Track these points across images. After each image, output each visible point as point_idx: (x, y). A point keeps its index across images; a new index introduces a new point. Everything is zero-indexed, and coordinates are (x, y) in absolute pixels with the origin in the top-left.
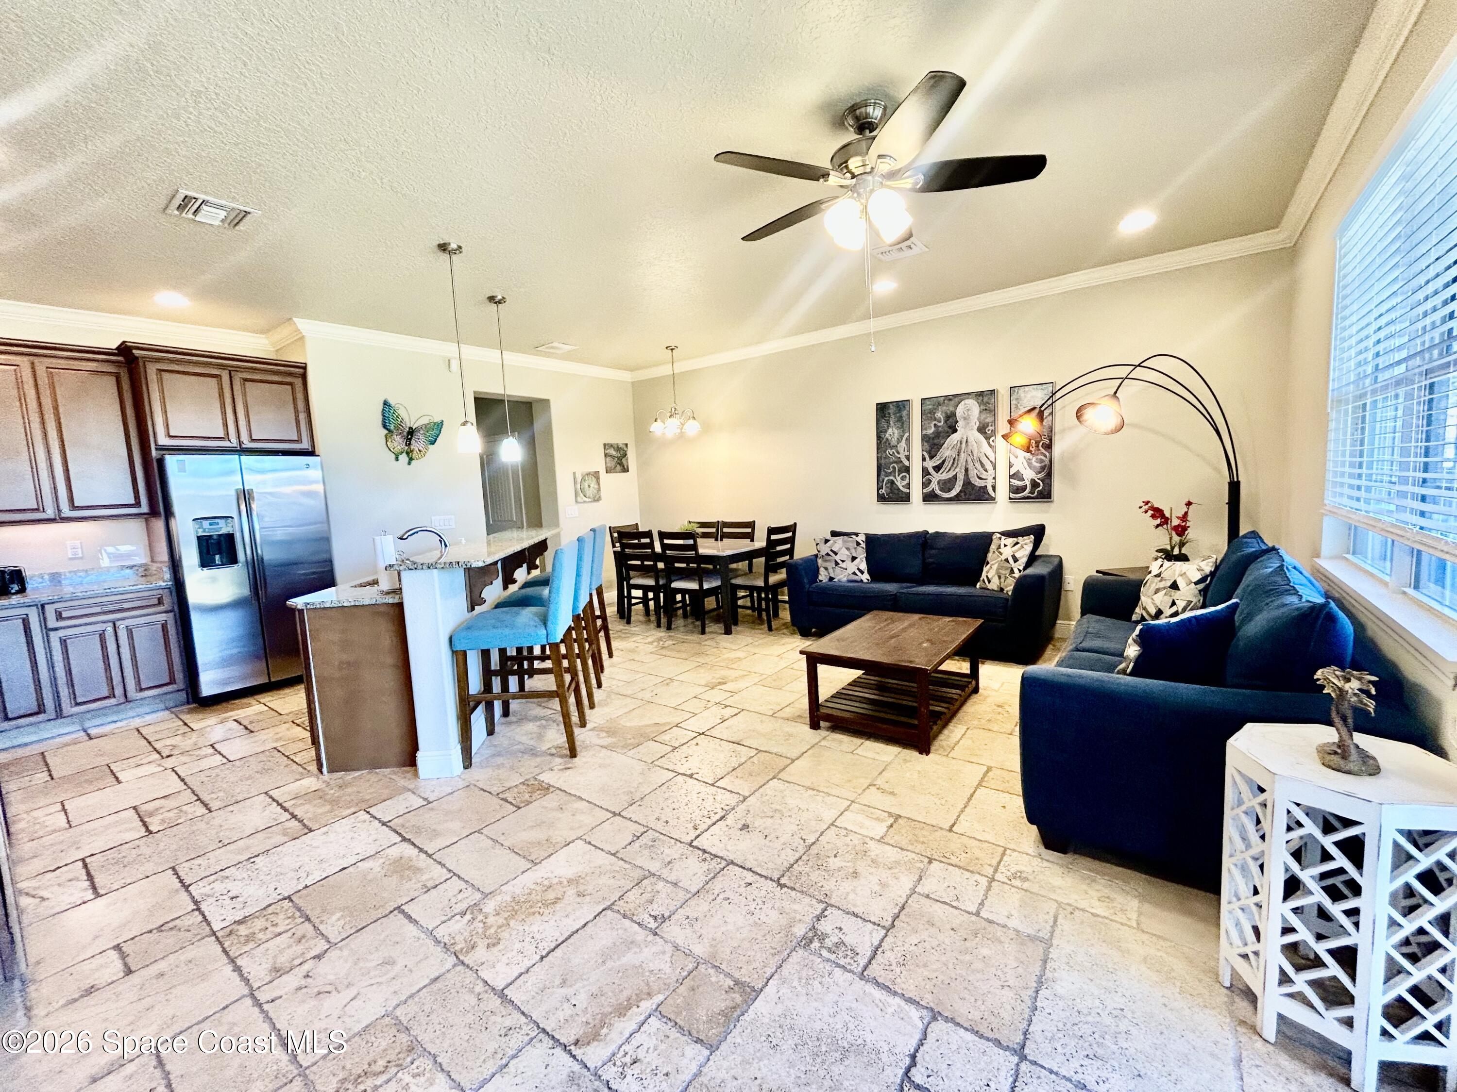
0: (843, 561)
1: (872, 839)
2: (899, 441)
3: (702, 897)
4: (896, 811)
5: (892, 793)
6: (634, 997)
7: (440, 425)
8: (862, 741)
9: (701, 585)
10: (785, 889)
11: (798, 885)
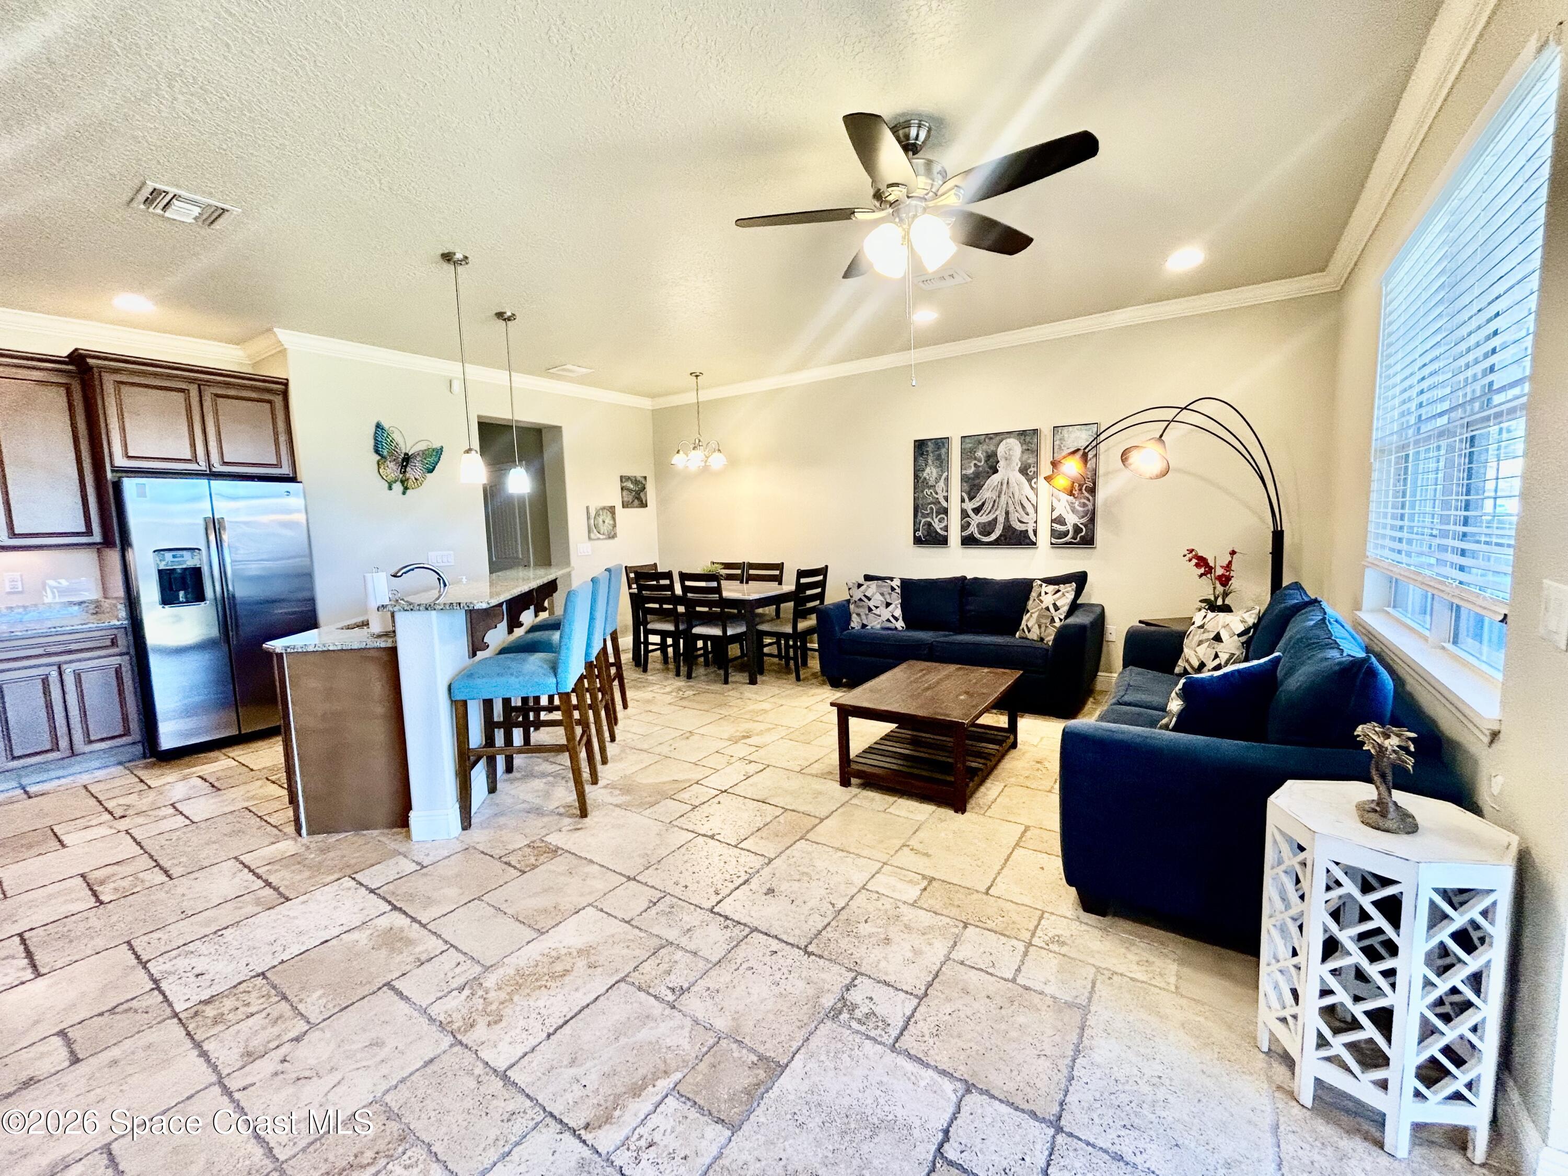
0: (877, 607)
1: (905, 903)
2: (937, 481)
3: (724, 966)
4: (930, 873)
5: (927, 855)
6: (650, 1076)
7: (439, 452)
8: (895, 799)
9: (725, 631)
10: (813, 957)
11: (826, 953)
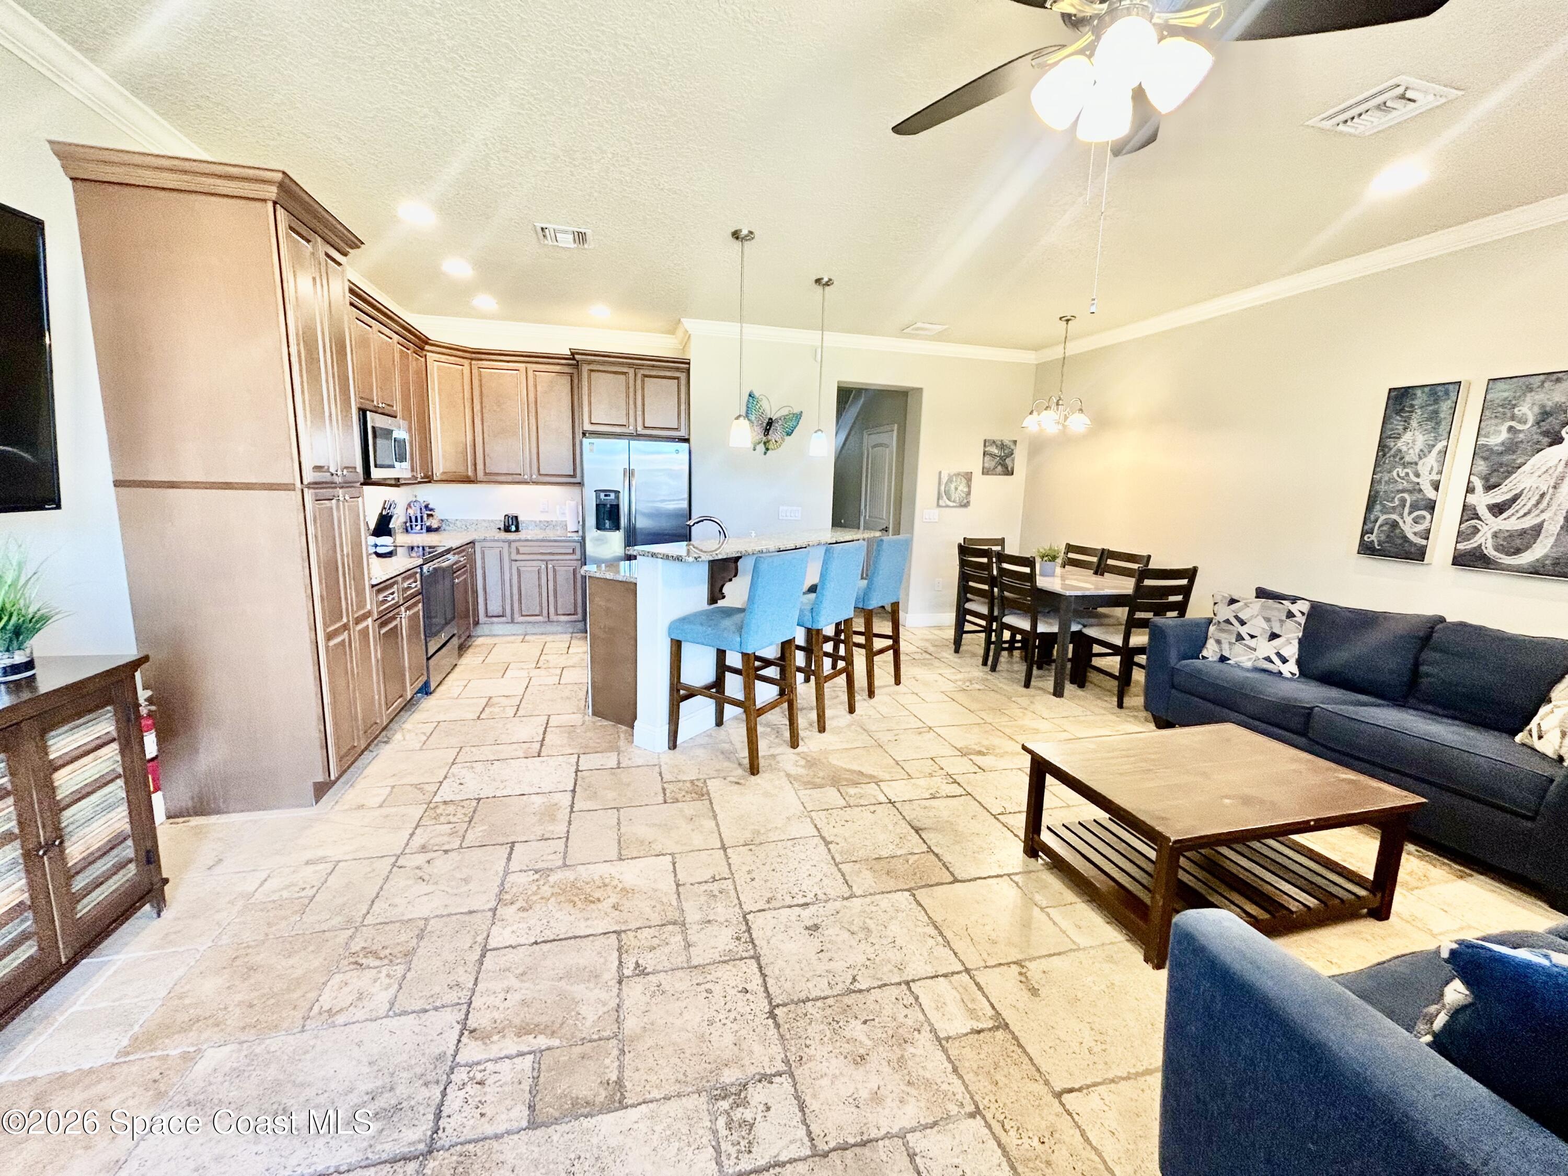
0: (1252, 637)
1: (933, 1031)
2: (1422, 455)
3: (693, 974)
4: (1009, 1016)
5: (1034, 992)
7: (798, 417)
8: (1078, 900)
10: (770, 1021)
11: (787, 1026)
